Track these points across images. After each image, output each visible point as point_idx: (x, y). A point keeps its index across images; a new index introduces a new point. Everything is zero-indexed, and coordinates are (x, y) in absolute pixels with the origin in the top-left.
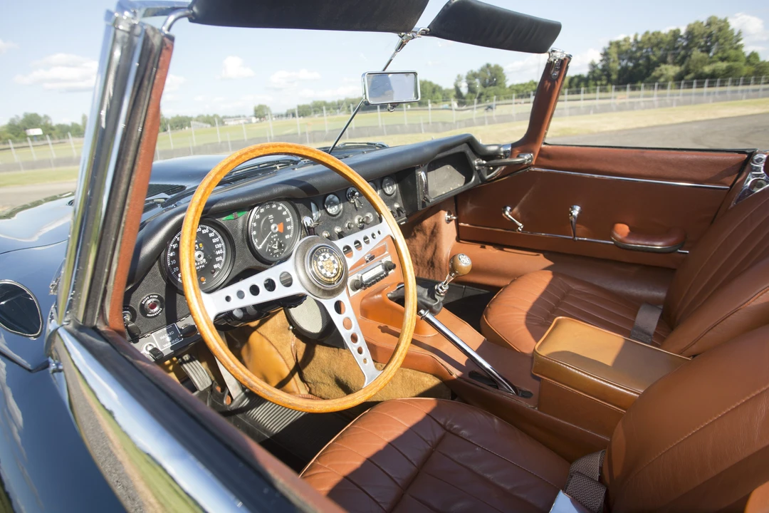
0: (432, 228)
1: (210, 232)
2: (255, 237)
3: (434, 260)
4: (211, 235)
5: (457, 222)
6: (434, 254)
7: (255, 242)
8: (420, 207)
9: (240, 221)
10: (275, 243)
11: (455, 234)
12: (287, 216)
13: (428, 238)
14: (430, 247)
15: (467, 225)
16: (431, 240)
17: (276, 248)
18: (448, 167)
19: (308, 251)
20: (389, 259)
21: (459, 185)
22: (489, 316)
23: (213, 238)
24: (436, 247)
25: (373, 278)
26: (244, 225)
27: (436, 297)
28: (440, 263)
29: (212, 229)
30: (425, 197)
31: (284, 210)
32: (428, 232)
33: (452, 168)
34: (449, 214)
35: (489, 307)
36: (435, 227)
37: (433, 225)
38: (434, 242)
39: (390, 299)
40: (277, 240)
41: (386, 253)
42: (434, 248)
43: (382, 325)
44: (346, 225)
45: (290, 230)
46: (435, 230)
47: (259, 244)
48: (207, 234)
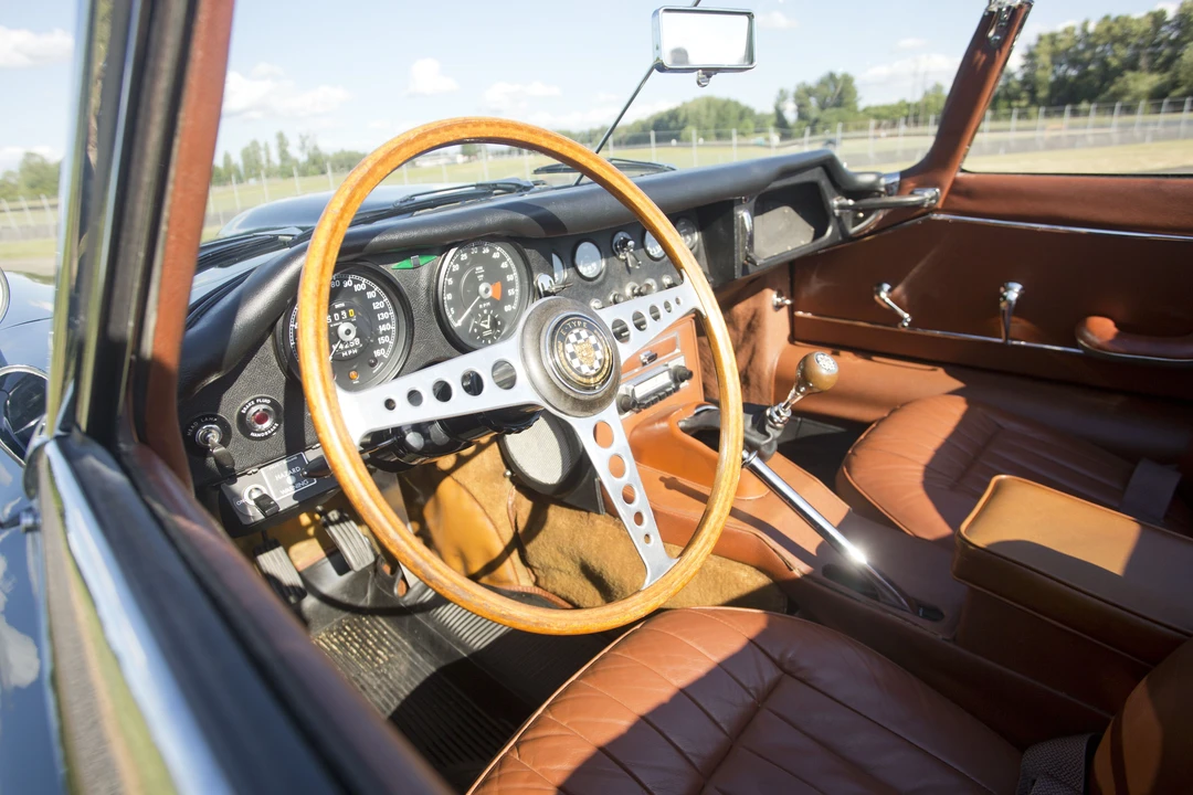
0: (749, 318)
1: (369, 289)
2: (451, 304)
3: (750, 373)
4: (370, 295)
5: (792, 309)
6: (750, 362)
7: (450, 313)
8: (738, 275)
9: (424, 272)
10: (485, 317)
11: (787, 331)
12: (509, 271)
13: (741, 335)
14: (744, 351)
15: (809, 315)
16: (746, 339)
17: (488, 326)
18: (787, 210)
19: (548, 323)
20: (681, 362)
21: (803, 243)
22: (854, 469)
23: (373, 300)
24: (754, 351)
25: (655, 393)
26: (430, 281)
27: (768, 429)
28: (759, 377)
29: (372, 284)
30: (748, 256)
31: (503, 259)
32: (742, 326)
33: (793, 212)
34: (780, 295)
35: (853, 453)
36: (753, 317)
37: (751, 313)
38: (752, 342)
39: (685, 430)
40: (489, 312)
41: (677, 351)
42: (750, 353)
43: (668, 475)
44: (611, 298)
45: (513, 297)
46: (754, 322)
47: (456, 317)
48: (363, 293)
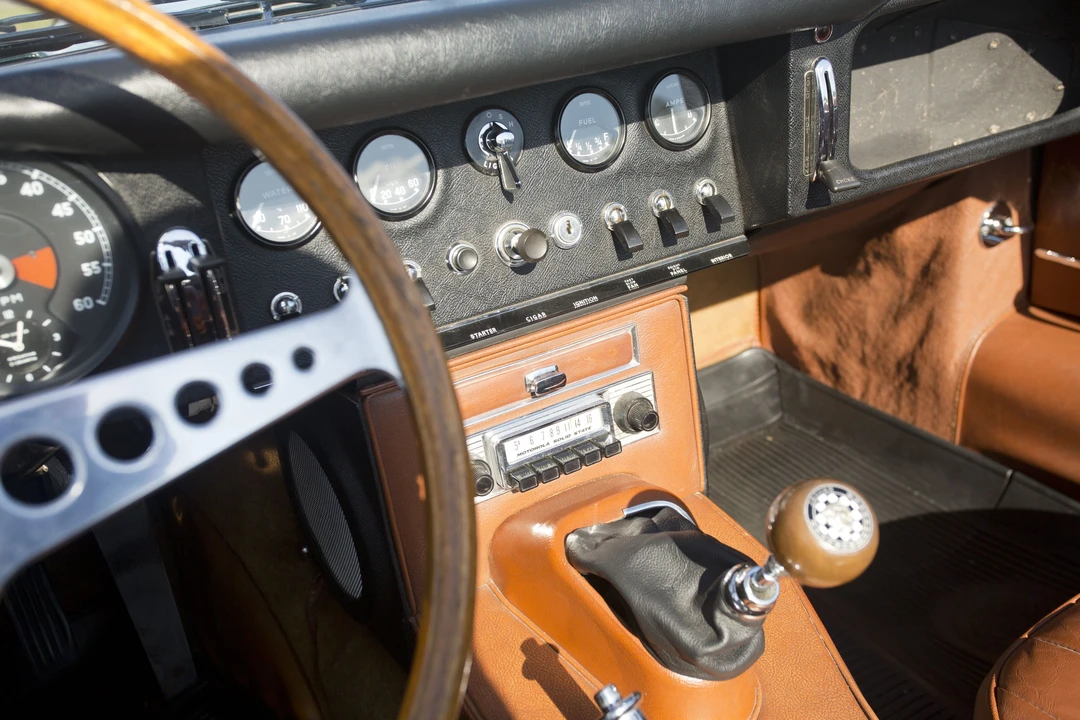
0: (926, 255)
3: (919, 363)
5: (1030, 245)
6: (921, 342)
8: (797, 205)
11: (1016, 283)
13: (909, 286)
14: (910, 319)
15: (1071, 261)
16: (916, 296)
17: (18, 346)
20: (643, 387)
21: (1031, 117)
24: (930, 323)
25: (564, 451)
28: (937, 374)
30: (819, 166)
32: (912, 268)
33: (1011, 44)
34: (1000, 212)
36: (936, 253)
37: (929, 248)
38: (928, 304)
39: (571, 558)
41: (634, 363)
42: (921, 324)
46: (934, 266)
